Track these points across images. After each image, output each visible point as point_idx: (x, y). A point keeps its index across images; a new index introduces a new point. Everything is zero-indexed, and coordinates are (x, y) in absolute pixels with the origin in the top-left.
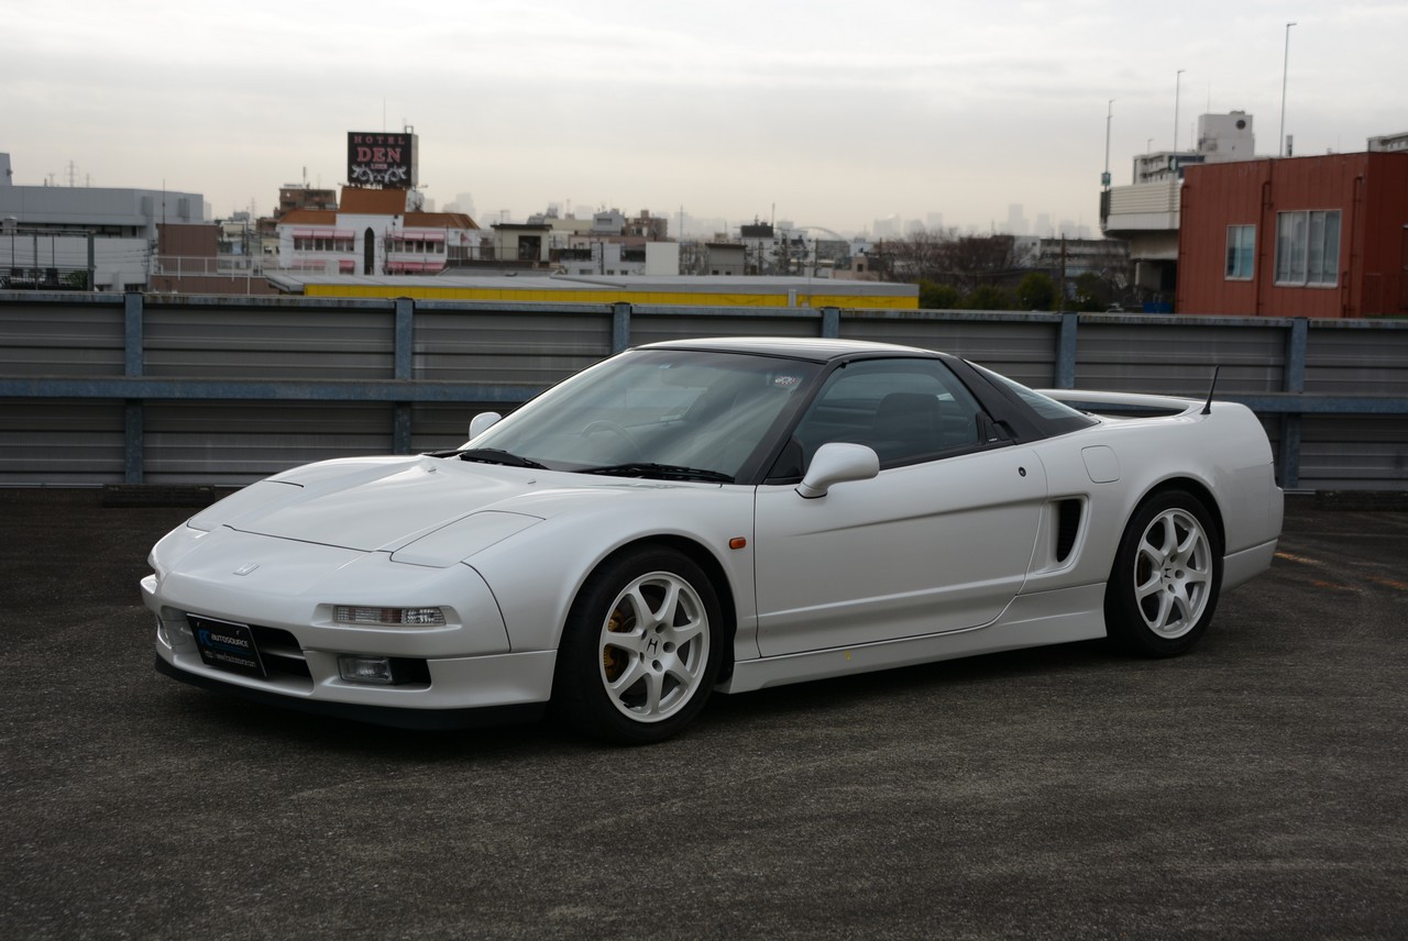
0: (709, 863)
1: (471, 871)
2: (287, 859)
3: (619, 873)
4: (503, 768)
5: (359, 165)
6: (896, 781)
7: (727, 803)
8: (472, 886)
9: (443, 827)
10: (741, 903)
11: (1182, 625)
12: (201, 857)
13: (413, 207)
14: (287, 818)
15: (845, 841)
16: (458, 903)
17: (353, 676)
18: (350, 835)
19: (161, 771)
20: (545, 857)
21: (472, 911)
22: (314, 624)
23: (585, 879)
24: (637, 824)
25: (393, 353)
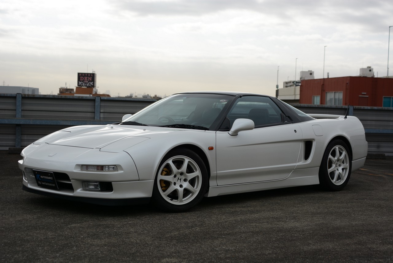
0: (214, 245)
1: (132, 248)
2: (68, 244)
3: (184, 248)
4: (138, 219)
5: (81, 81)
6: (268, 222)
7: (214, 228)
8: (133, 252)
9: (120, 235)
10: (229, 257)
11: (341, 181)
12: (38, 243)
13: (95, 92)
14: (67, 232)
15: (258, 239)
16: (129, 257)
17: (87, 188)
18: (89, 237)
19: (24, 219)
20: (157, 244)
21: (135, 260)
22: (75, 171)
23: (172, 250)
24: (186, 234)
25: (94, 112)
